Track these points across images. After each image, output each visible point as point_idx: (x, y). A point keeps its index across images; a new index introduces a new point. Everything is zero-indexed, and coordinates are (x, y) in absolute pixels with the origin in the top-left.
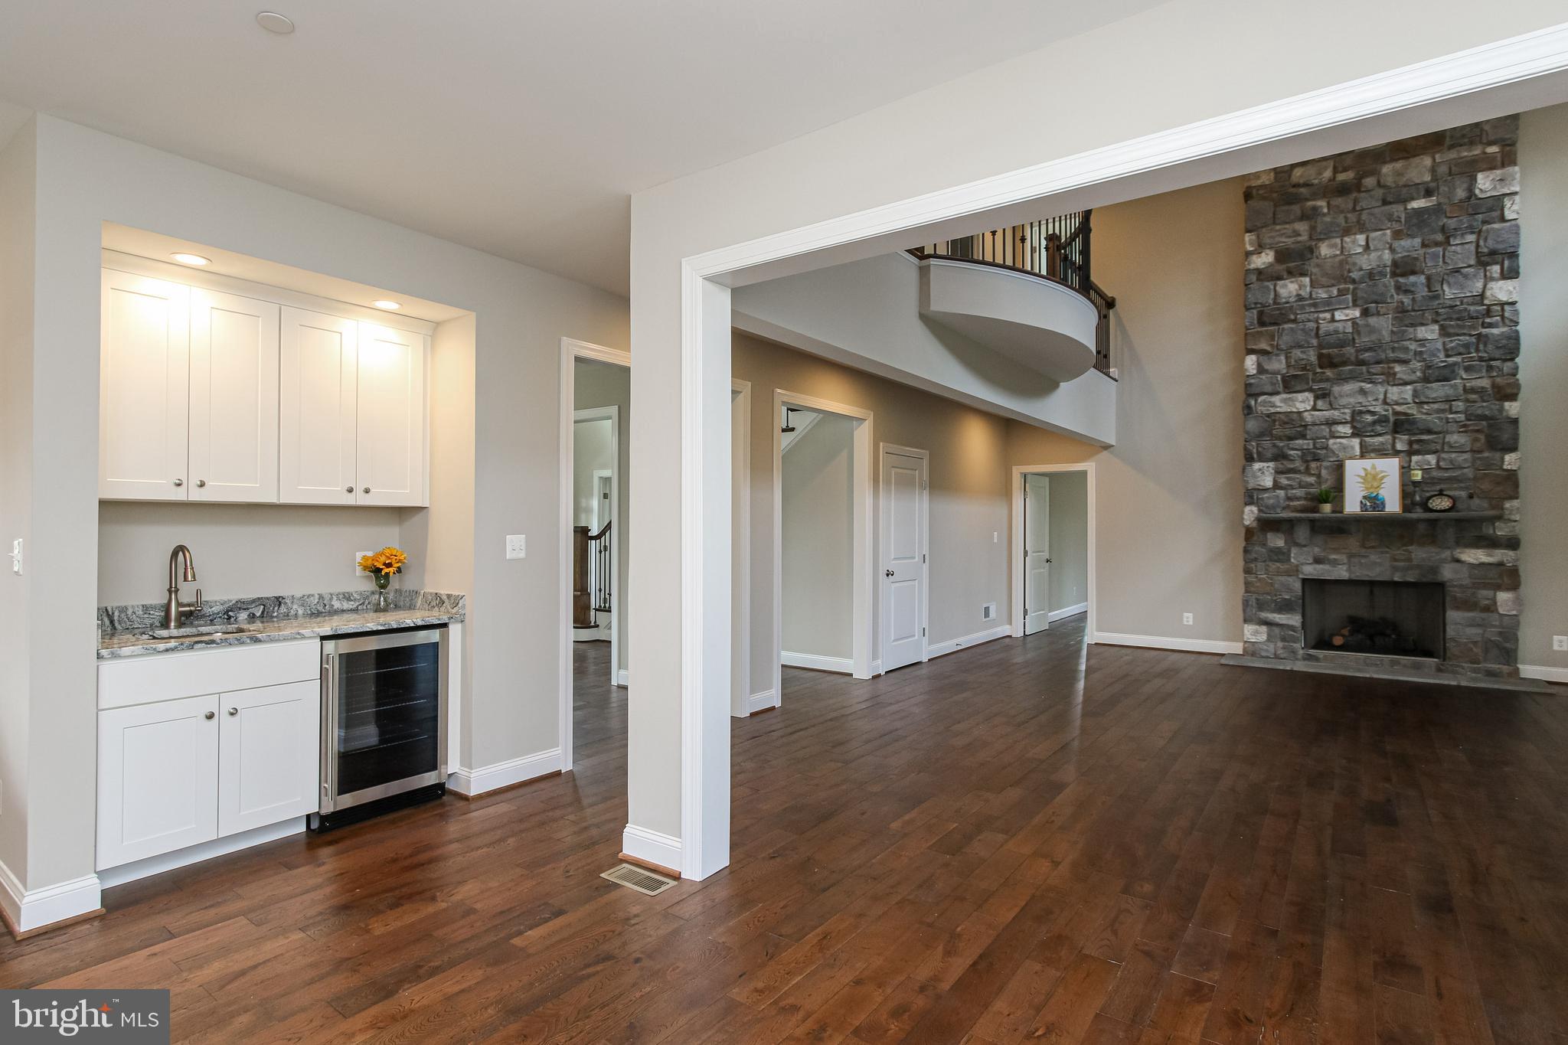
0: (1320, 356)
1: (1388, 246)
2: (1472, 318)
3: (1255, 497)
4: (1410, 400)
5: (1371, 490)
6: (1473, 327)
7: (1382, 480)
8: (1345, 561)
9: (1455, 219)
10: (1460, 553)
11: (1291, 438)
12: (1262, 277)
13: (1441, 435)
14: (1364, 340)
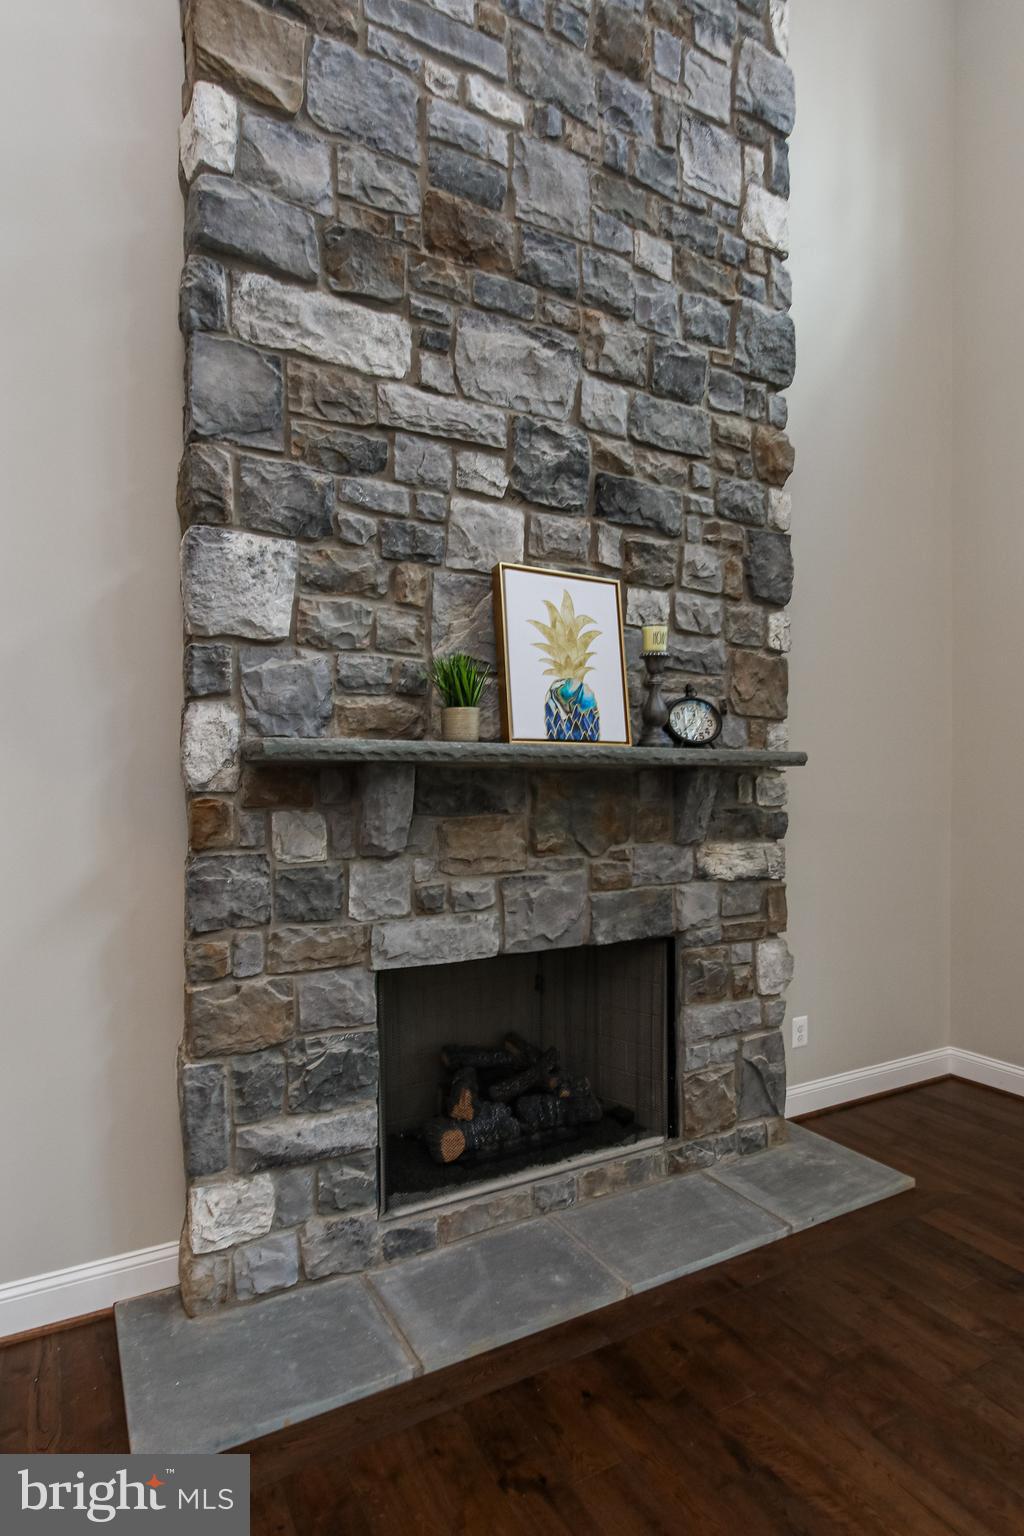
0: (431, 204)
2: (724, 259)
3: (230, 670)
4: (625, 429)
5: (567, 674)
7: (586, 645)
8: (492, 897)
10: (707, 855)
11: (347, 465)
13: (677, 542)
14: (534, 206)
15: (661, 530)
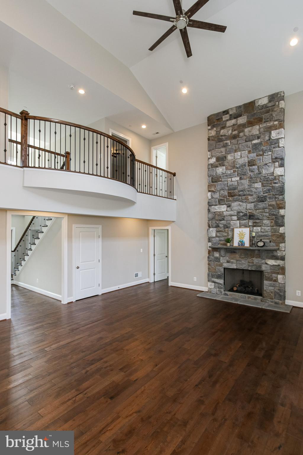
0: (228, 193)
1: (247, 156)
2: (271, 180)
3: (211, 240)
4: (253, 208)
5: (241, 239)
6: (271, 184)
7: (244, 235)
8: (235, 262)
9: (266, 147)
10: (267, 261)
11: (220, 220)
12: (212, 166)
13: (262, 220)
14: (240, 188)
15: (258, 219)
